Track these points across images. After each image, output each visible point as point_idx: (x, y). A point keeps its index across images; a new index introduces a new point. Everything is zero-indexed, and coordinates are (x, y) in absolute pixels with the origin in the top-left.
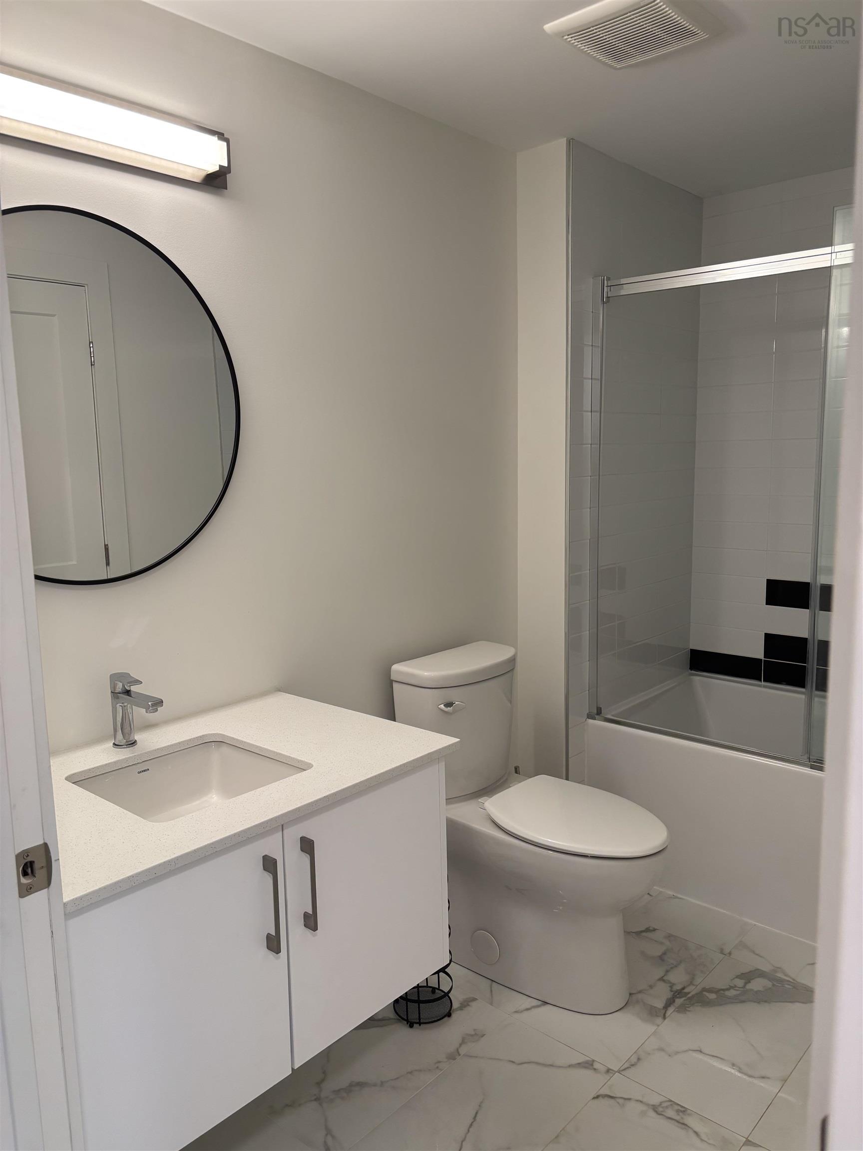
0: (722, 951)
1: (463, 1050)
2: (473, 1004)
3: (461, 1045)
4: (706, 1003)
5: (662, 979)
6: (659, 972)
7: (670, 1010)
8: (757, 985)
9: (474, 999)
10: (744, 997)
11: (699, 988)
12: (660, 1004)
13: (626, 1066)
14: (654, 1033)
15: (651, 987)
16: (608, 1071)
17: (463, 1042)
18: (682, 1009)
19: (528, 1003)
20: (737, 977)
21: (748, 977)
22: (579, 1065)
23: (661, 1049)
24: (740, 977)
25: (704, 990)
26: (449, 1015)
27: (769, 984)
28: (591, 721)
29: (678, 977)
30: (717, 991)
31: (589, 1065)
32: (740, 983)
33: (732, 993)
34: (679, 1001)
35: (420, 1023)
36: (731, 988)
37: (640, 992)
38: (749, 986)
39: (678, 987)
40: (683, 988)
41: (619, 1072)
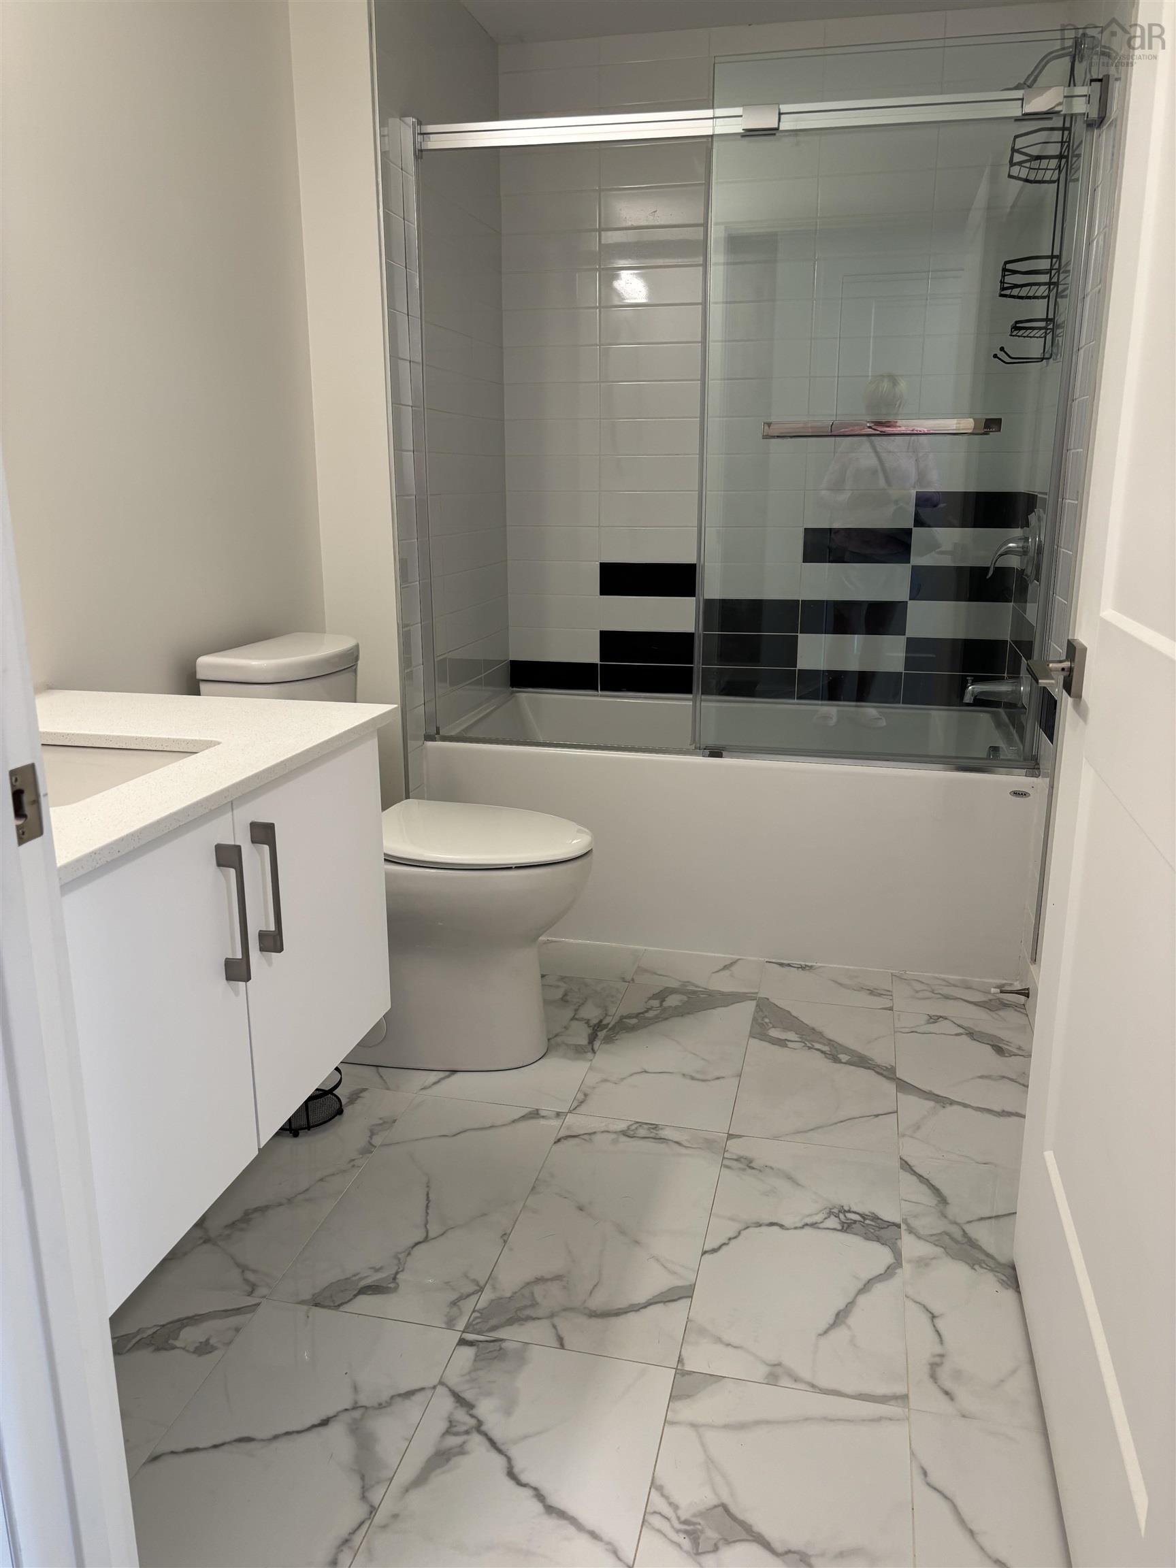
0: (624, 980)
1: (377, 1140)
2: (364, 1094)
3: (371, 1137)
4: (633, 1029)
5: (573, 1019)
6: (569, 1013)
7: (597, 1044)
8: (673, 1001)
9: (364, 1090)
10: (666, 1015)
11: (617, 1018)
12: (584, 1041)
13: (575, 1104)
14: (590, 1068)
15: (566, 1028)
16: (558, 1114)
17: (372, 1134)
18: (609, 1040)
19: (433, 1077)
20: (650, 999)
21: (662, 995)
22: (524, 1118)
23: (606, 1080)
24: (654, 997)
25: (622, 1018)
26: (340, 1112)
27: (685, 998)
28: (429, 744)
29: (591, 1012)
30: (637, 1016)
31: (535, 1114)
32: (656, 1003)
33: (651, 1014)
34: (602, 1034)
35: (309, 1127)
36: (648, 1010)
37: (556, 1035)
38: (665, 1004)
39: (595, 1021)
40: (601, 1021)
41: (570, 1112)
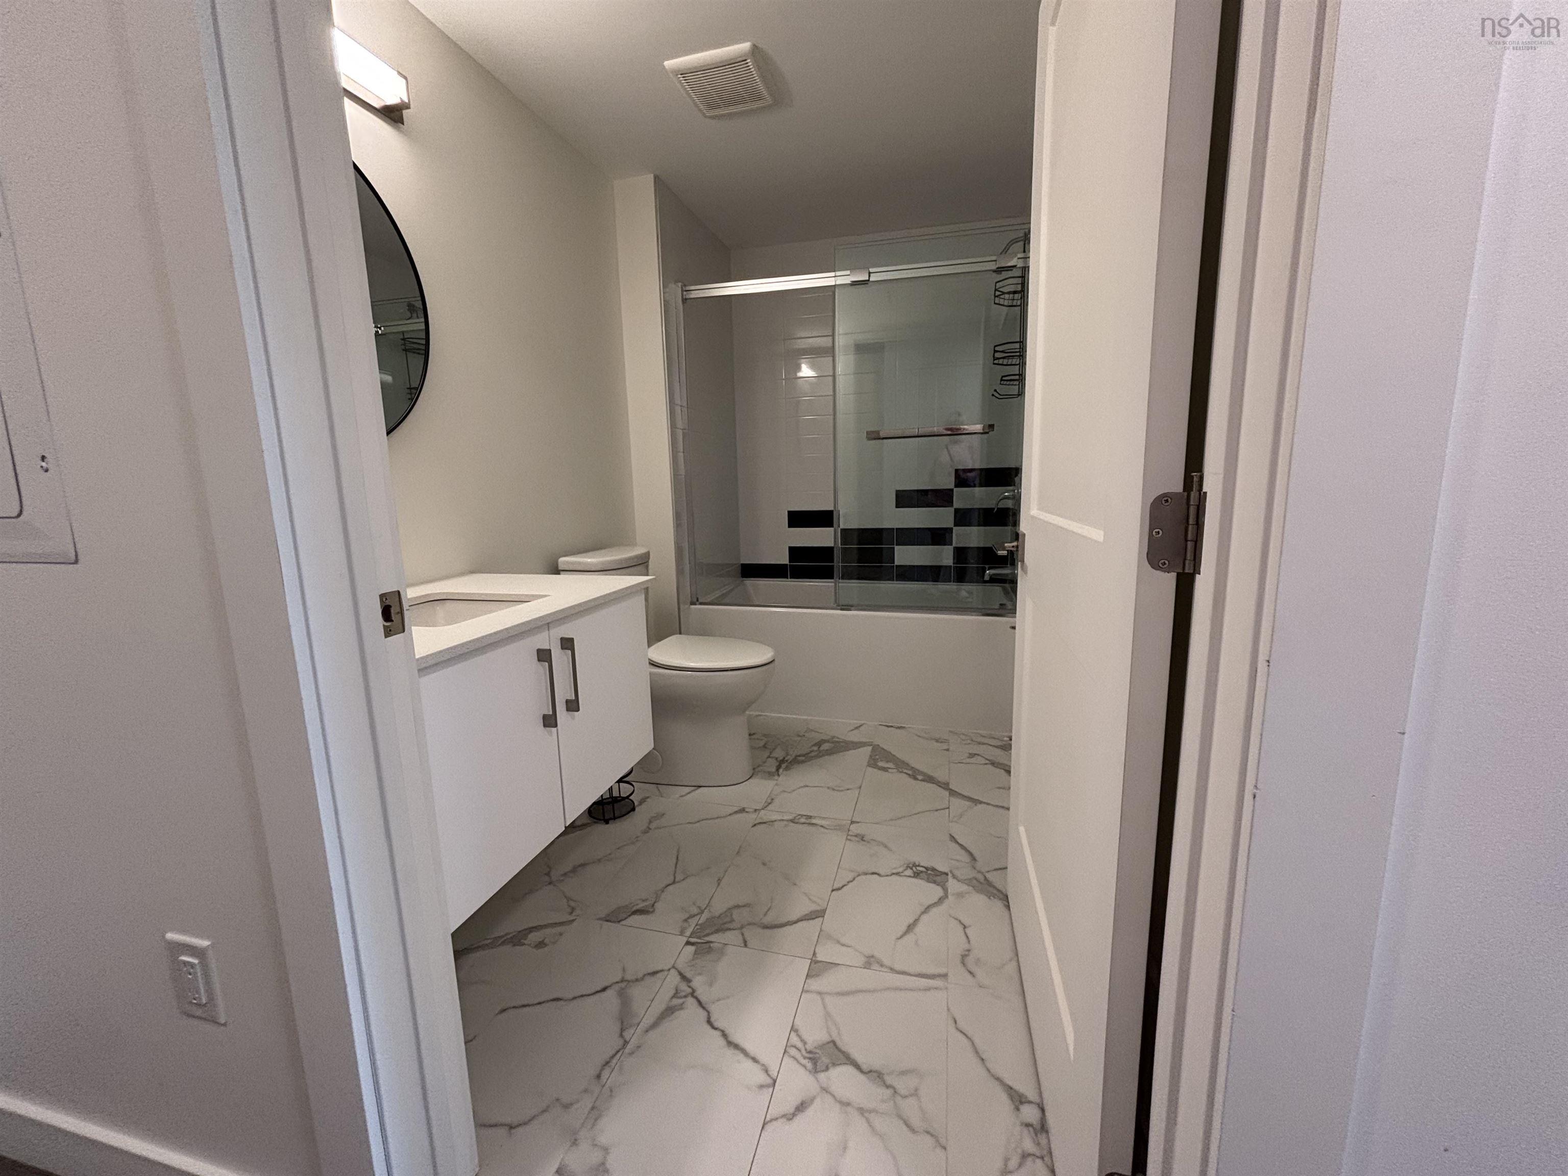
0: (799, 736)
1: (653, 826)
2: (648, 800)
3: (649, 824)
4: (803, 762)
5: (769, 757)
6: (767, 754)
7: (781, 771)
8: (826, 746)
9: (648, 797)
10: (821, 755)
11: (793, 756)
12: (774, 770)
13: (766, 804)
14: (777, 785)
15: (764, 762)
16: (756, 810)
17: (650, 822)
18: (787, 769)
19: (688, 789)
20: (813, 746)
21: (819, 744)
22: (736, 812)
23: (785, 791)
24: (815, 745)
25: (797, 756)
26: (633, 809)
27: (832, 745)
28: (693, 607)
29: (779, 753)
30: (804, 756)
31: (743, 810)
32: (815, 748)
33: (813, 754)
34: (784, 766)
35: (615, 818)
36: (812, 751)
37: (758, 766)
38: (821, 748)
39: (781, 758)
40: (784, 758)
41: (763, 809)
